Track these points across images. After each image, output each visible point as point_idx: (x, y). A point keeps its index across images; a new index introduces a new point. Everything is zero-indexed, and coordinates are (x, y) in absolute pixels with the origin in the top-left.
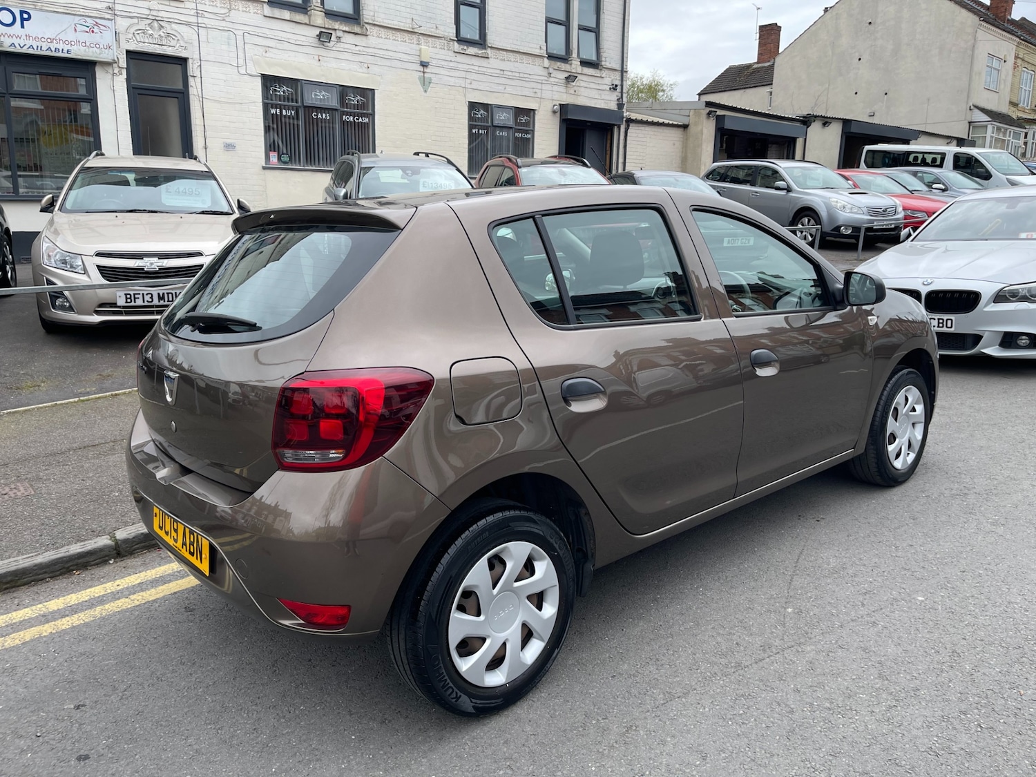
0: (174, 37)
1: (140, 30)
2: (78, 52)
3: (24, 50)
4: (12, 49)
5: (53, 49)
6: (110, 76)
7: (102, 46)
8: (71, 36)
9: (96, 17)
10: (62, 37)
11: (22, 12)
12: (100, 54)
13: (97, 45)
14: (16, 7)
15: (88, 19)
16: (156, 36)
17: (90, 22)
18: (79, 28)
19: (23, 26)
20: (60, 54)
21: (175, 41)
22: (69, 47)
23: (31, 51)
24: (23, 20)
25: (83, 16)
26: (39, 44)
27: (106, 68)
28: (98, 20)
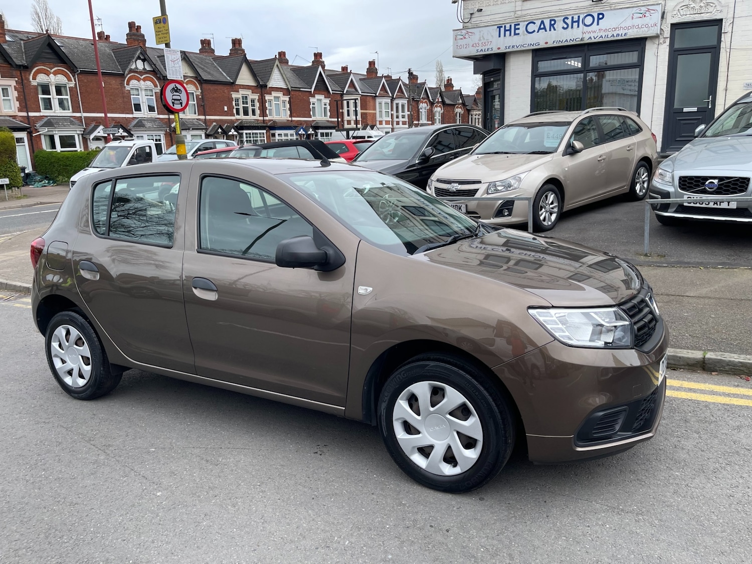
0: (712, 5)
1: (684, 6)
2: (632, 34)
3: (596, 40)
4: (590, 41)
5: (615, 35)
6: (656, 46)
7: (650, 26)
8: (629, 23)
9: (648, 5)
10: (623, 25)
11: (599, 14)
12: (647, 31)
13: (647, 26)
14: (595, 12)
15: (642, 8)
16: (697, 8)
17: (644, 9)
18: (636, 16)
19: (598, 24)
20: (620, 38)
21: (713, 8)
22: (626, 31)
23: (601, 40)
24: (599, 19)
25: (639, 6)
26: (606, 34)
27: (654, 41)
28: (649, 7)
